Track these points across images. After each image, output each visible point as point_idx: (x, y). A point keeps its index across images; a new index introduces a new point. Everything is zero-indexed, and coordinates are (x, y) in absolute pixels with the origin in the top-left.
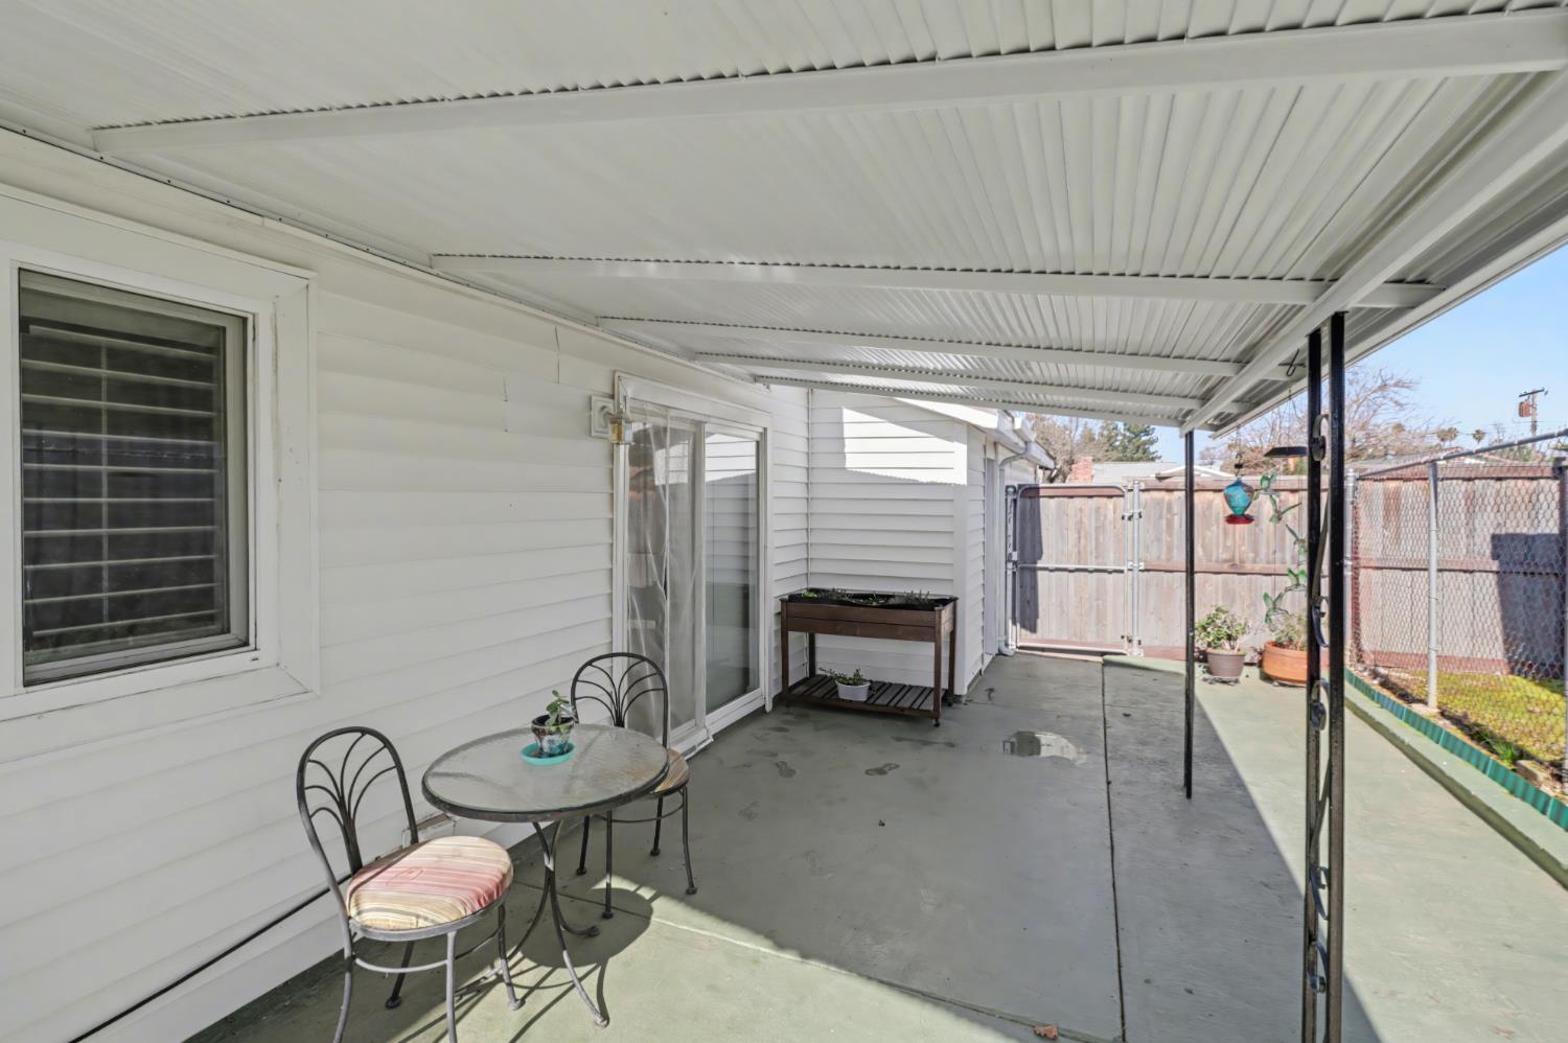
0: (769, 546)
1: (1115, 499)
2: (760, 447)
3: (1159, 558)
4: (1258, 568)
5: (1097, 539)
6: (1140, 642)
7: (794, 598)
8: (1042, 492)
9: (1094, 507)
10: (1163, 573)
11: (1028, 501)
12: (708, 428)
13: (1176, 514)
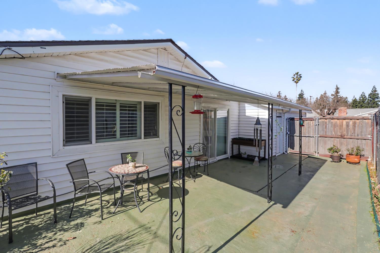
0: (230, 129)
1: (312, 121)
2: (228, 112)
3: (323, 134)
4: (348, 137)
5: (308, 130)
6: (318, 153)
7: (234, 139)
8: (295, 119)
9: (307, 122)
10: (324, 138)
11: (292, 121)
12: (217, 109)
13: (328, 124)
